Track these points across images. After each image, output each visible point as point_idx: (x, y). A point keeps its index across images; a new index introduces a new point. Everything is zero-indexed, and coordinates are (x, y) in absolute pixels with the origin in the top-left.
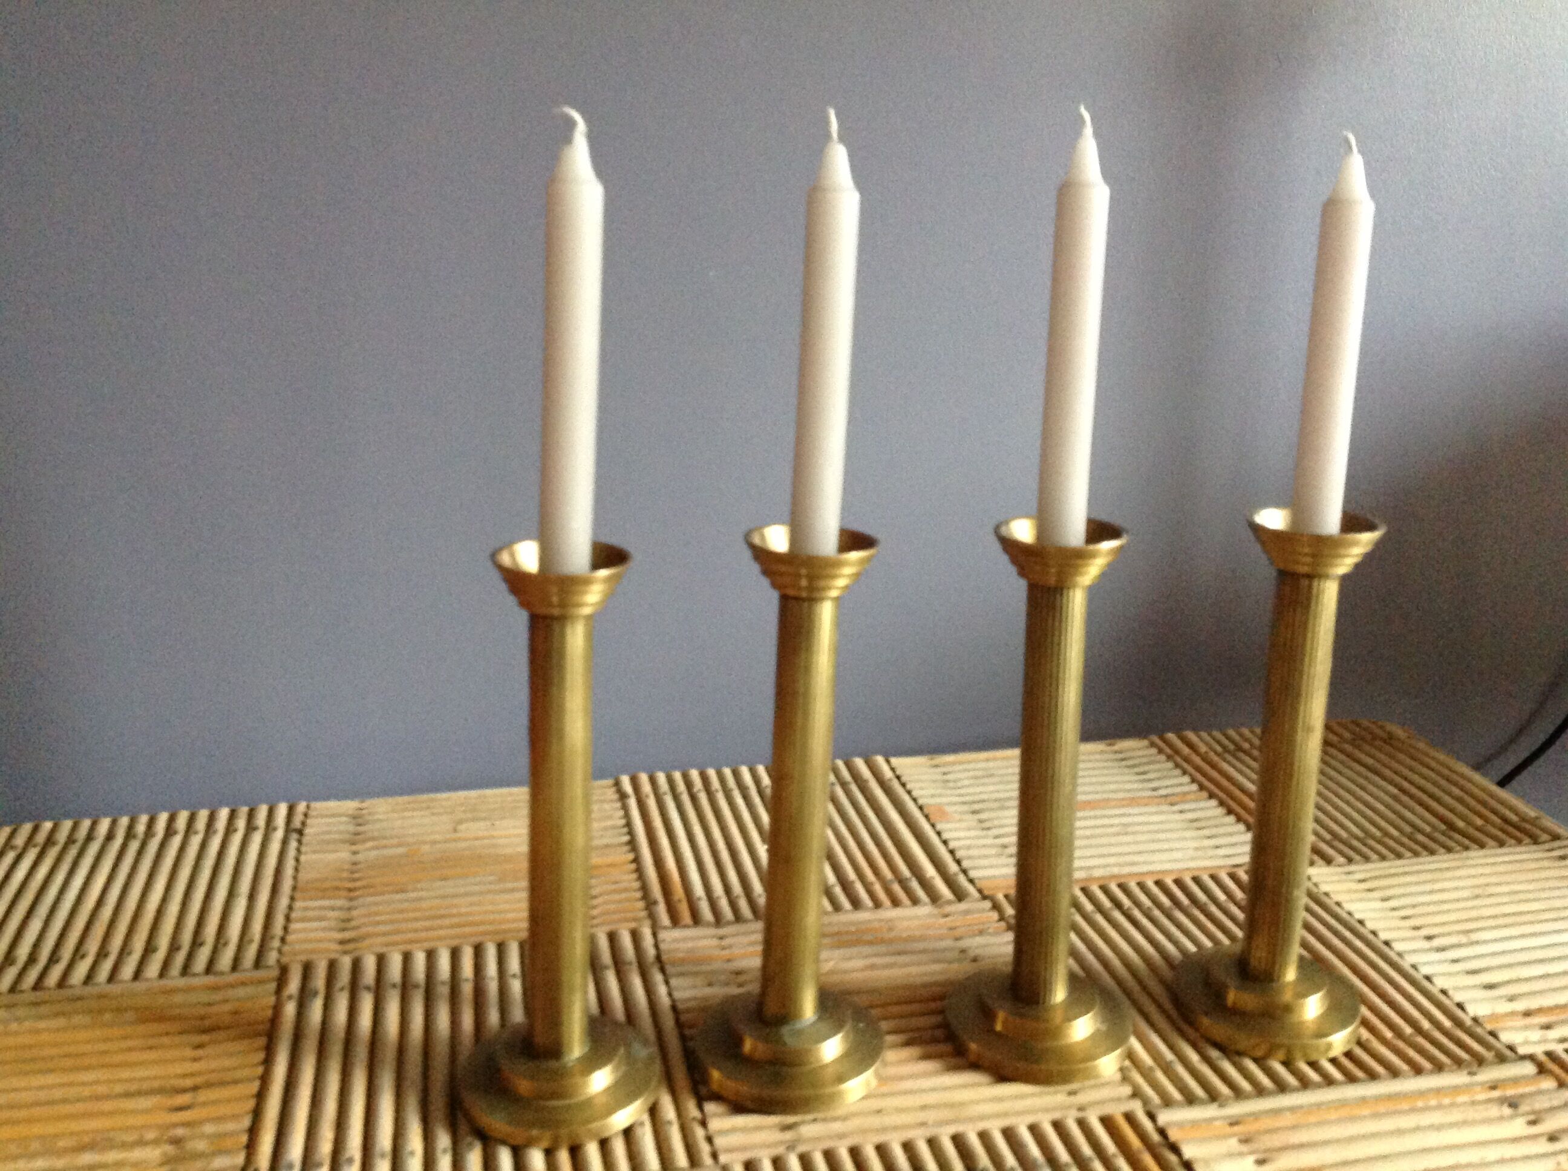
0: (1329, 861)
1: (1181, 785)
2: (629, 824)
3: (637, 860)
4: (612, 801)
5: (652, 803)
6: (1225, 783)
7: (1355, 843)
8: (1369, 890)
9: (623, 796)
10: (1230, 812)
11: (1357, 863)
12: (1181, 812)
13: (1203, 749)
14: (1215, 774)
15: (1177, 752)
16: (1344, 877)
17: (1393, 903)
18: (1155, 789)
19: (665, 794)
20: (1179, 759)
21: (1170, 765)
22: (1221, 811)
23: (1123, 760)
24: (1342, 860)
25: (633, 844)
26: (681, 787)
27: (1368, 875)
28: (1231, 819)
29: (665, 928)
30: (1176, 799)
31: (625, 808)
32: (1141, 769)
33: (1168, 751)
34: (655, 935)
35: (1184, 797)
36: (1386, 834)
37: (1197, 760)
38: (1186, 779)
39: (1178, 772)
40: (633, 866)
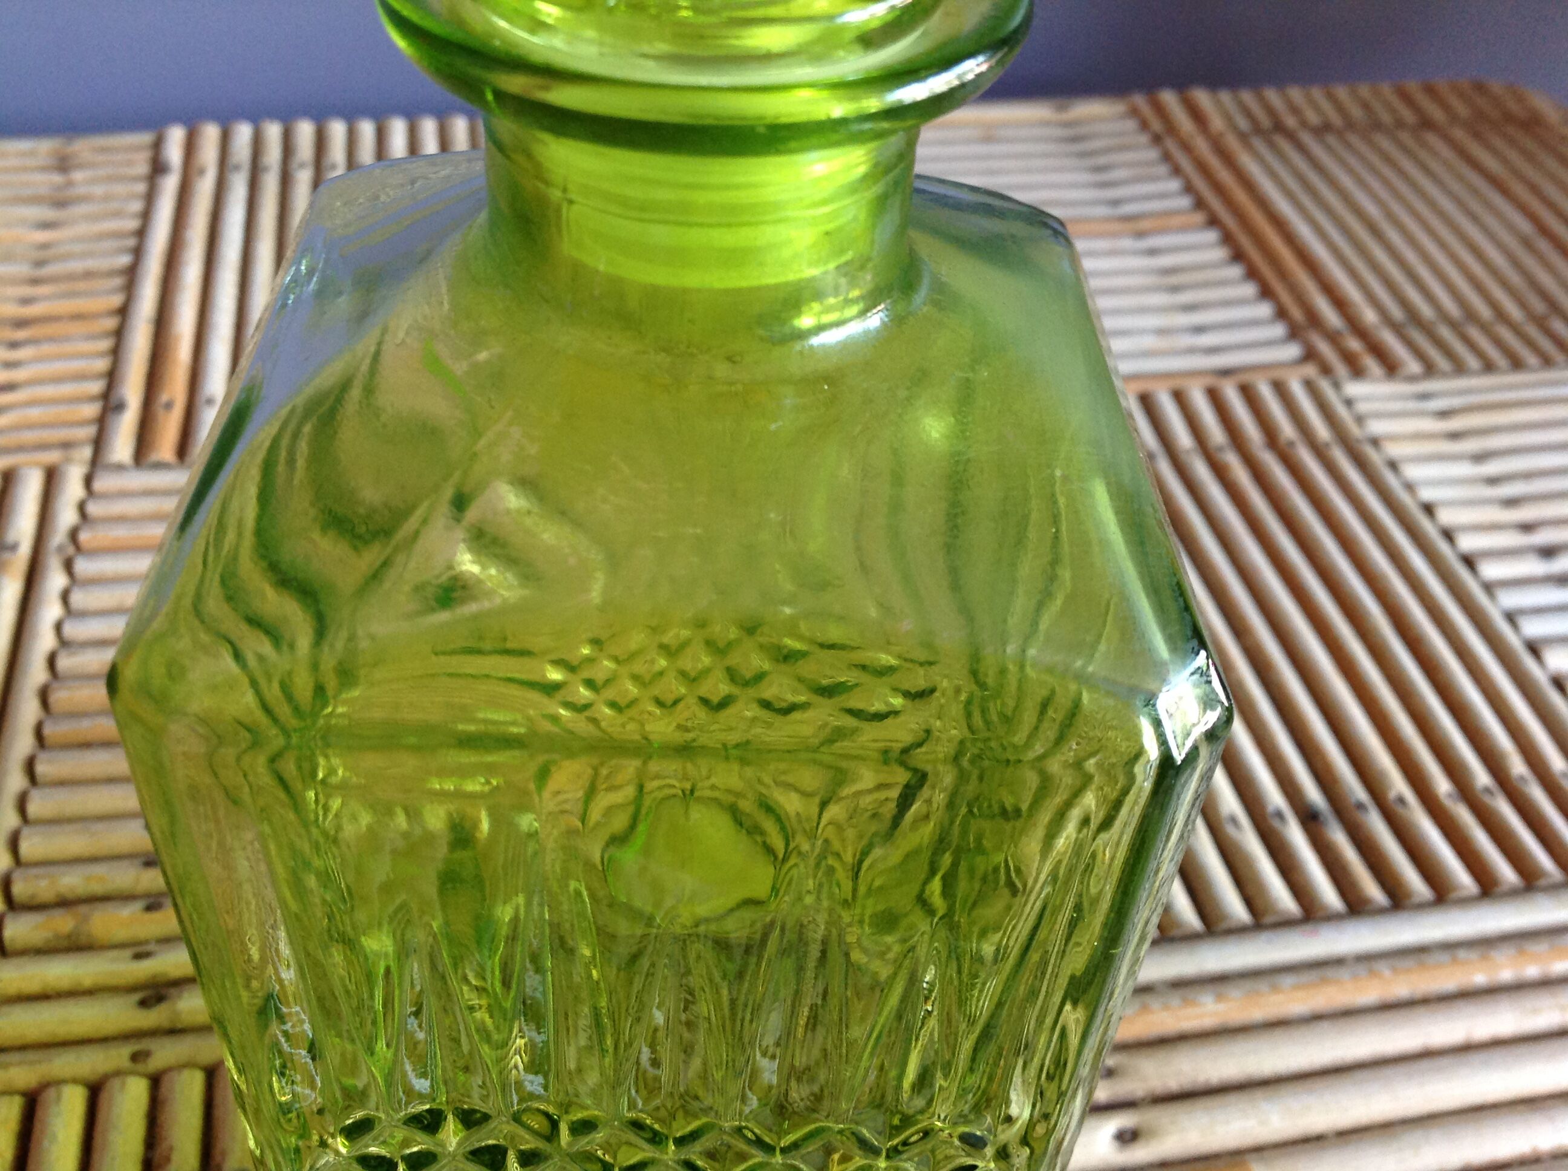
0: (1391, 368)
1: (1162, 196)
2: (142, 233)
3: (124, 312)
4: (135, 179)
5: (205, 187)
6: (1241, 196)
7: (1445, 333)
8: (1455, 436)
9: (158, 168)
10: (1238, 256)
11: (1444, 375)
12: (1153, 252)
13: (1217, 123)
14: (1225, 176)
15: (1171, 128)
16: (1412, 405)
17: (1492, 468)
18: (1116, 203)
19: (237, 168)
20: (1171, 144)
21: (1153, 154)
22: (1220, 253)
23: (1075, 139)
24: (1414, 366)
25: (131, 275)
26: (273, 154)
27: (1456, 402)
28: (1236, 271)
29: (120, 467)
30: (1145, 225)
31: (150, 198)
32: (1102, 160)
33: (1156, 125)
34: (88, 481)
35: (1162, 222)
36: (1501, 315)
37: (1202, 146)
38: (1174, 185)
39: (1163, 169)
40: (111, 323)
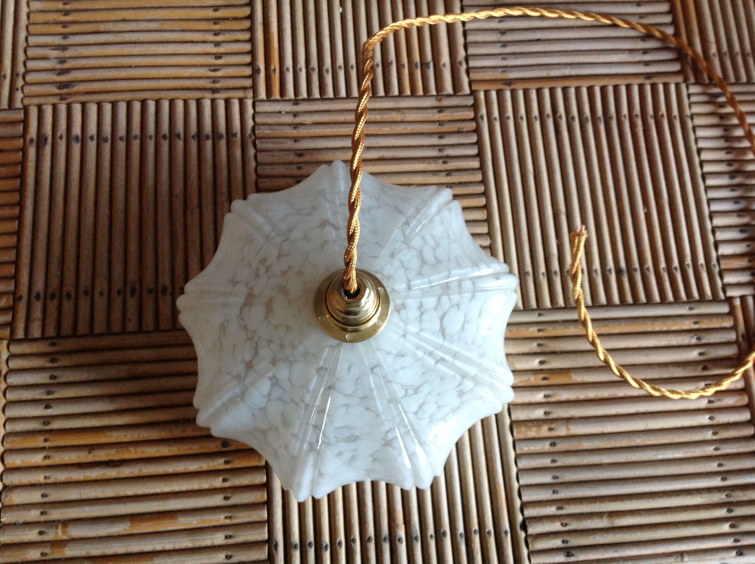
3: (251, 19)
10: (672, 10)
22: (665, 7)
28: (669, 19)
29: (262, 101)
34: (254, 107)
40: (247, 24)
